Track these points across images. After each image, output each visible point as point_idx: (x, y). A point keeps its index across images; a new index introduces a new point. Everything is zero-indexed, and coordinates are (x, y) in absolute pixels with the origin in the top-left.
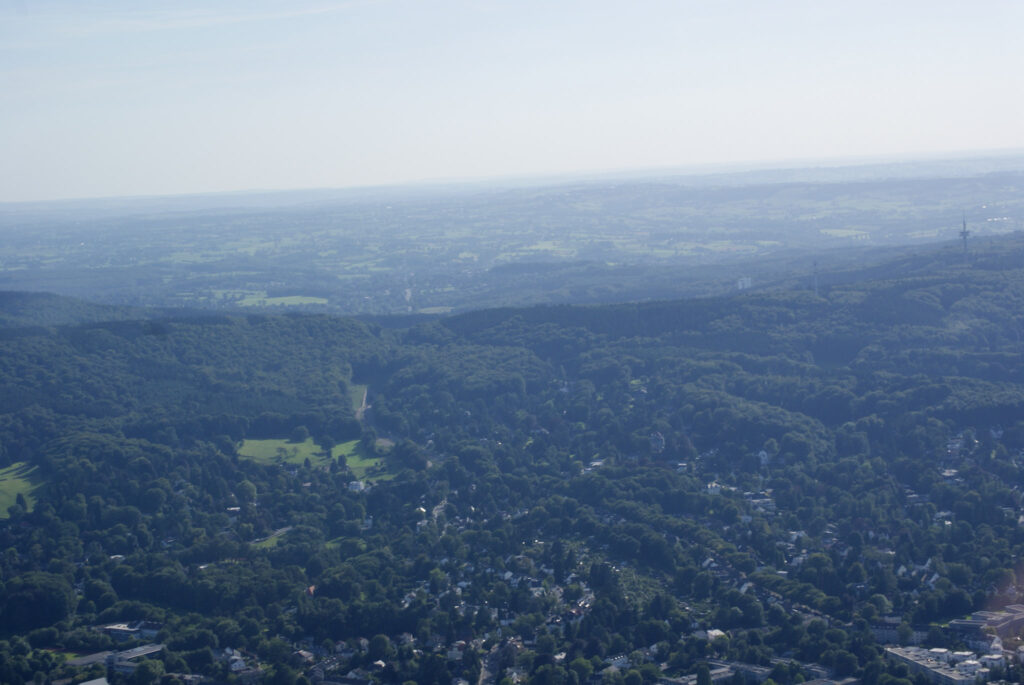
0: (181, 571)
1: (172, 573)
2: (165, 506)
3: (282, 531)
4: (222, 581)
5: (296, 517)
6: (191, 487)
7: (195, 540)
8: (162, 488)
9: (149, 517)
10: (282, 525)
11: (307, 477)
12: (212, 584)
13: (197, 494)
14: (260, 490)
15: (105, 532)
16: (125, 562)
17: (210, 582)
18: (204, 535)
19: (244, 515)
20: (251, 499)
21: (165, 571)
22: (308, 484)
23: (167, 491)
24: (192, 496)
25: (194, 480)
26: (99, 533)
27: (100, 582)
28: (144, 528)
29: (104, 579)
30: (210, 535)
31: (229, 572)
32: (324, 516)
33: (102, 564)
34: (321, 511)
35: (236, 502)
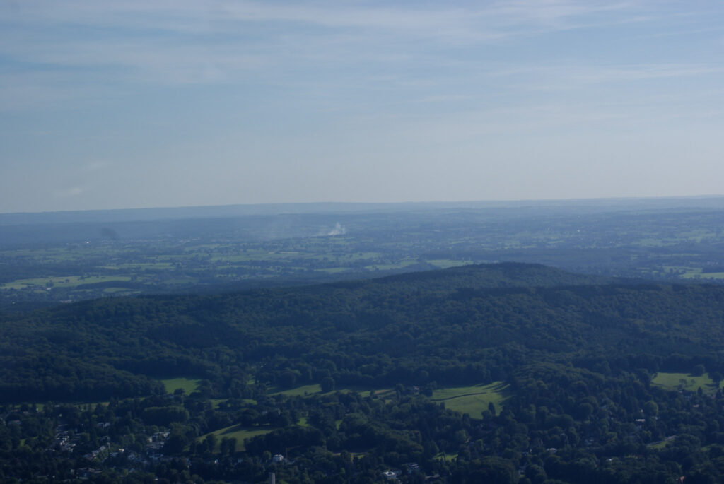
0: (594, 463)
1: (587, 463)
2: (592, 416)
3: (672, 438)
4: (620, 470)
5: (683, 427)
6: (612, 403)
7: (609, 441)
8: (591, 403)
9: (578, 423)
10: (673, 434)
11: (697, 401)
12: (613, 471)
13: (616, 409)
14: (661, 408)
15: (546, 432)
16: (556, 454)
17: (612, 470)
18: (616, 437)
19: (647, 425)
20: (654, 415)
21: (582, 461)
22: (697, 406)
23: (594, 405)
24: (613, 410)
25: (615, 399)
26: (541, 432)
27: (536, 466)
28: (573, 430)
29: (539, 464)
30: (620, 437)
31: (627, 464)
32: (703, 428)
33: (540, 454)
34: (702, 425)
35: (643, 415)
